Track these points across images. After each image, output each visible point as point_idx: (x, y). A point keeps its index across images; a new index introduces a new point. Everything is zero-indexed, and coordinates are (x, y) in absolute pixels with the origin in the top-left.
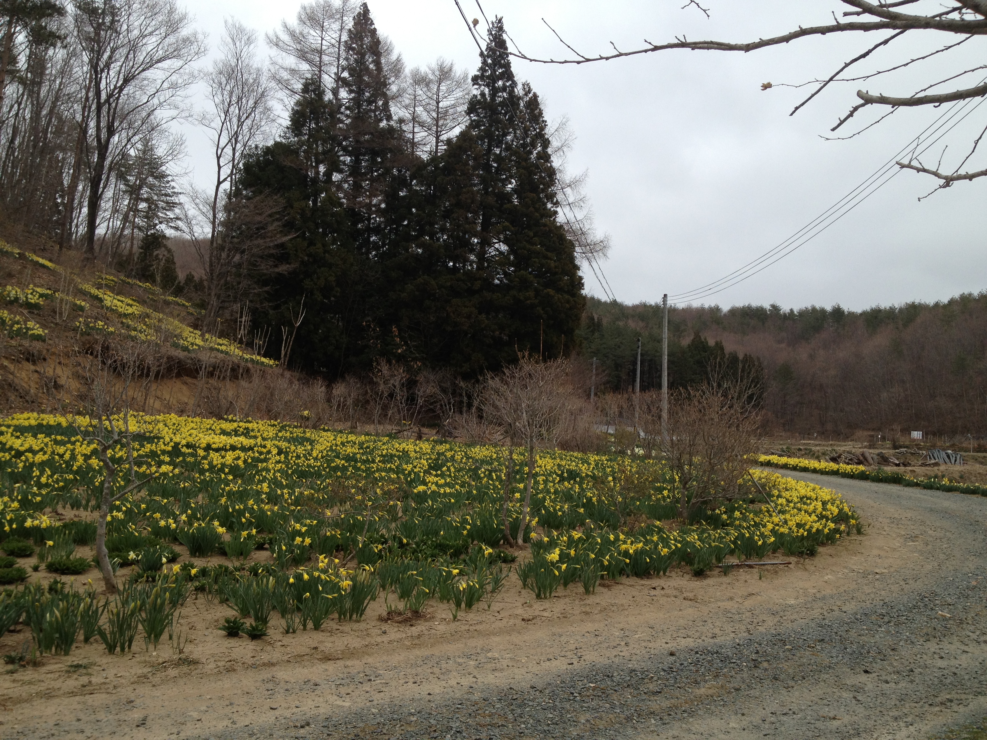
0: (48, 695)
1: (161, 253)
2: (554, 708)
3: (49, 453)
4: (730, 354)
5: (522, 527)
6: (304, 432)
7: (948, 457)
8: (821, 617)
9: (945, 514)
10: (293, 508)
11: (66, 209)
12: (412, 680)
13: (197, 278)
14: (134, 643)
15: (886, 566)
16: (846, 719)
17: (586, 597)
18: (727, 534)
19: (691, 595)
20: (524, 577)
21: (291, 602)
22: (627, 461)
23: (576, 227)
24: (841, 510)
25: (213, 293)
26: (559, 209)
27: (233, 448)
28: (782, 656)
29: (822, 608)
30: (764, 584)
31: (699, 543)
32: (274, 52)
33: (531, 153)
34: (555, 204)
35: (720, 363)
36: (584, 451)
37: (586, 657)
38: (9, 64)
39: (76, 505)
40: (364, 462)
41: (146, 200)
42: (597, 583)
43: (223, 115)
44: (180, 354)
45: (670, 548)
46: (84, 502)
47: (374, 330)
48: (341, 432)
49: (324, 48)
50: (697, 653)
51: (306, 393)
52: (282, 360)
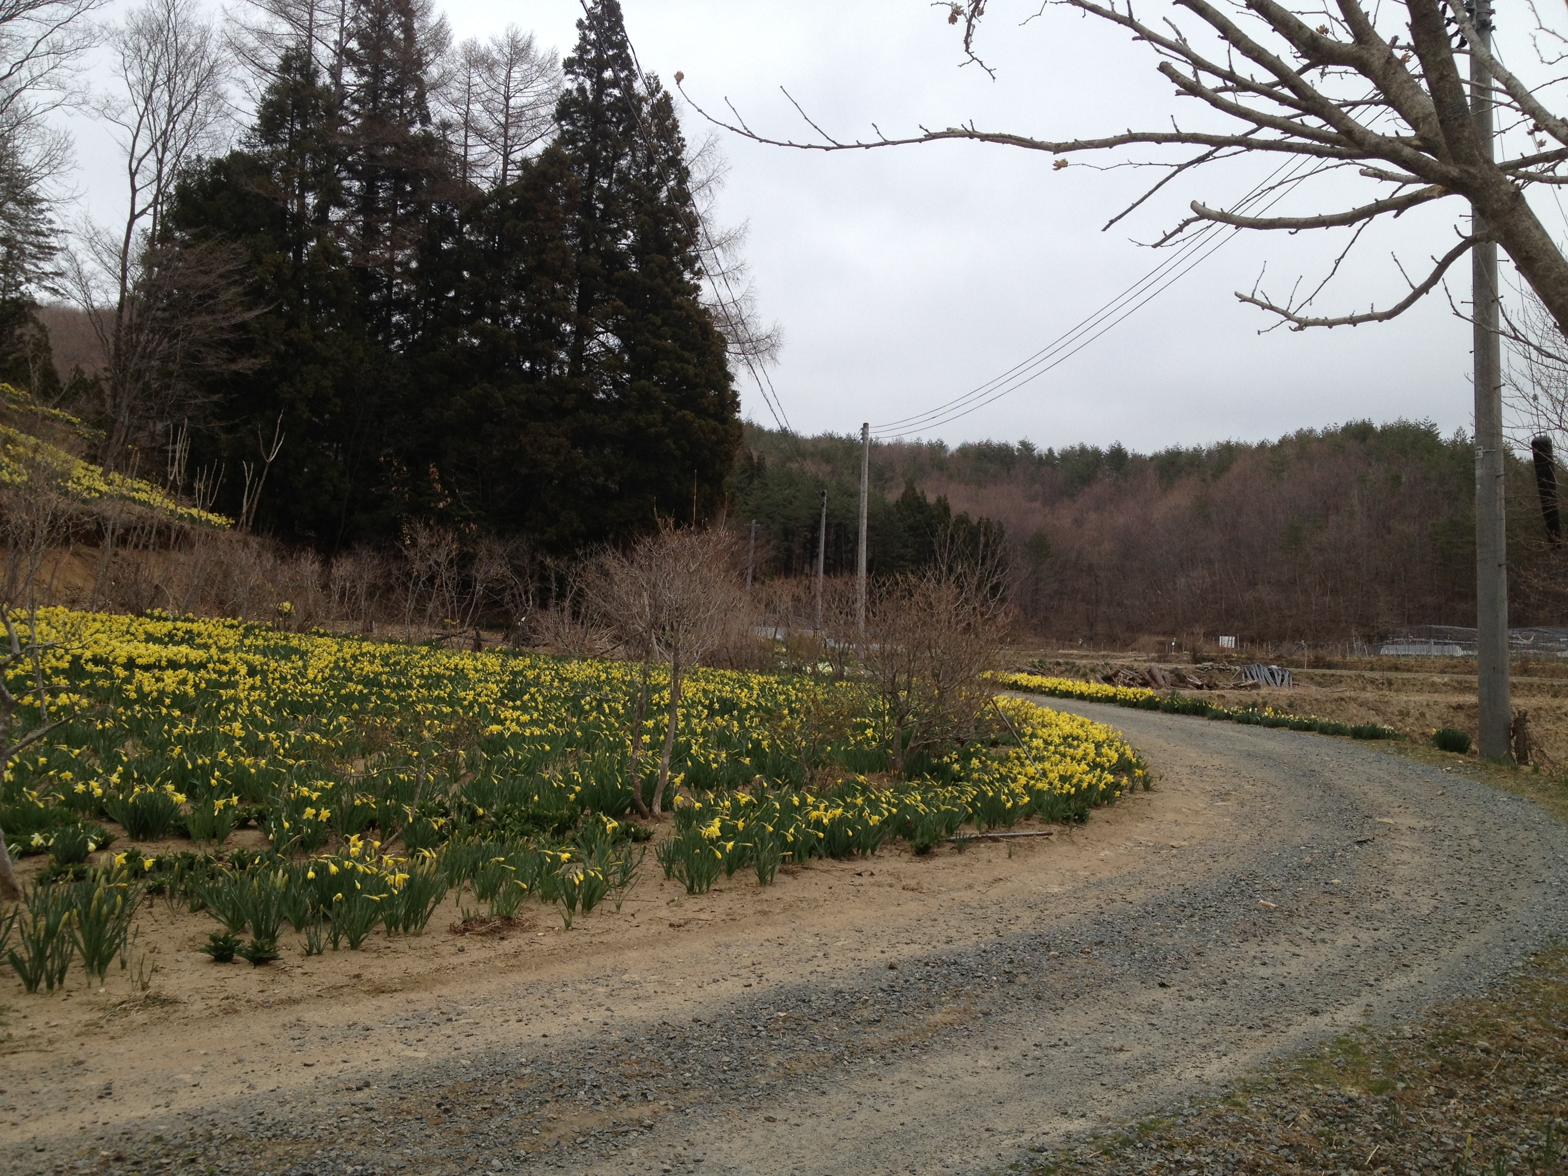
1: (28, 331)
2: (730, 1048)
4: (959, 516)
5: (660, 787)
6: (287, 638)
7: (1272, 674)
8: (1097, 910)
9: (1270, 760)
10: (291, 762)
12: (514, 1018)
13: (89, 376)
14: (67, 975)
15: (1186, 836)
16: (1137, 1050)
17: (761, 889)
18: (962, 792)
19: (912, 883)
20: (668, 860)
22: (808, 684)
23: (731, 310)
24: (1121, 756)
26: (701, 283)
27: (173, 665)
28: (1046, 967)
29: (1098, 898)
30: (1015, 865)
31: (922, 806)
33: (659, 190)
34: (696, 274)
35: (952, 536)
36: (741, 669)
37: (770, 976)
40: (396, 687)
42: (778, 868)
44: (68, 506)
45: (881, 814)
47: (398, 470)
48: (346, 637)
50: (927, 964)
51: (285, 573)
52: (244, 518)
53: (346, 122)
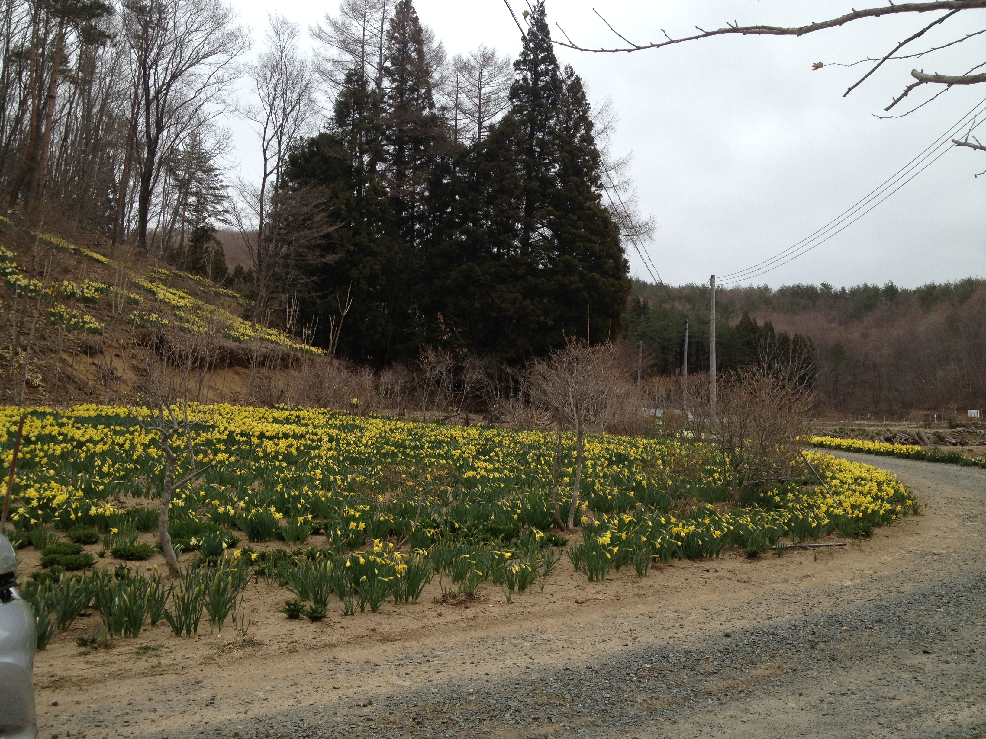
0: (121, 676)
1: (210, 245)
2: (611, 688)
3: (109, 443)
4: (781, 334)
5: (573, 511)
6: (354, 420)
8: (878, 598)
10: (346, 493)
11: (118, 205)
12: (469, 661)
13: (246, 270)
14: (199, 626)
15: (944, 546)
16: (906, 699)
17: (639, 579)
18: (780, 516)
19: (745, 577)
20: (576, 560)
21: (348, 585)
22: (676, 444)
23: (621, 209)
24: (896, 491)
25: (262, 284)
26: (603, 192)
27: (286, 436)
28: (839, 638)
29: (879, 590)
30: (819, 566)
31: (751, 525)
32: (318, 43)
33: (575, 136)
34: (599, 187)
35: (770, 344)
36: (632, 435)
37: (642, 639)
38: (61, 64)
39: (137, 493)
40: (413, 448)
41: (195, 194)
42: (650, 565)
43: (268, 108)
44: (231, 344)
45: (722, 530)
46: (145, 490)
47: (419, 317)
48: (389, 419)
49: (366, 38)
50: (752, 634)
51: (354, 381)
52: (330, 349)
53: (385, 111)
